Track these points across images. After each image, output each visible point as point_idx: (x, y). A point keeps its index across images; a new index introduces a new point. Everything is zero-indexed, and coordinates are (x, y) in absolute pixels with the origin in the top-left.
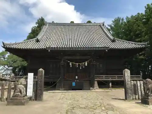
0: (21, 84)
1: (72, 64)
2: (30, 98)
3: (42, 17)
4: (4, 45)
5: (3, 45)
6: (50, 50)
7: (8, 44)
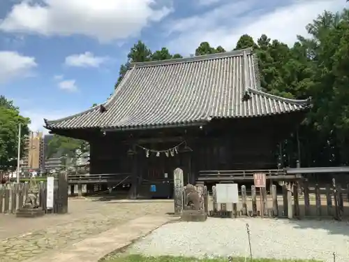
0: (32, 192)
1: (150, 153)
2: (50, 211)
3: (139, 42)
4: (47, 125)
5: (45, 125)
6: (107, 132)
7: (53, 122)
